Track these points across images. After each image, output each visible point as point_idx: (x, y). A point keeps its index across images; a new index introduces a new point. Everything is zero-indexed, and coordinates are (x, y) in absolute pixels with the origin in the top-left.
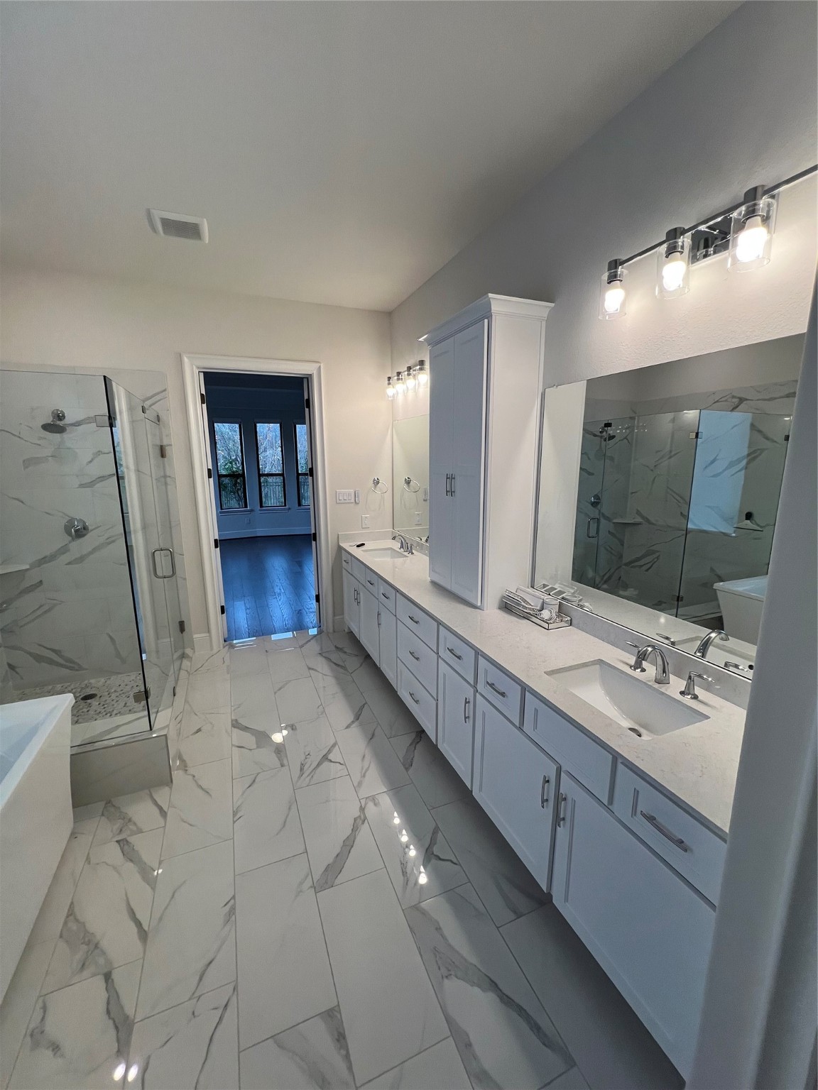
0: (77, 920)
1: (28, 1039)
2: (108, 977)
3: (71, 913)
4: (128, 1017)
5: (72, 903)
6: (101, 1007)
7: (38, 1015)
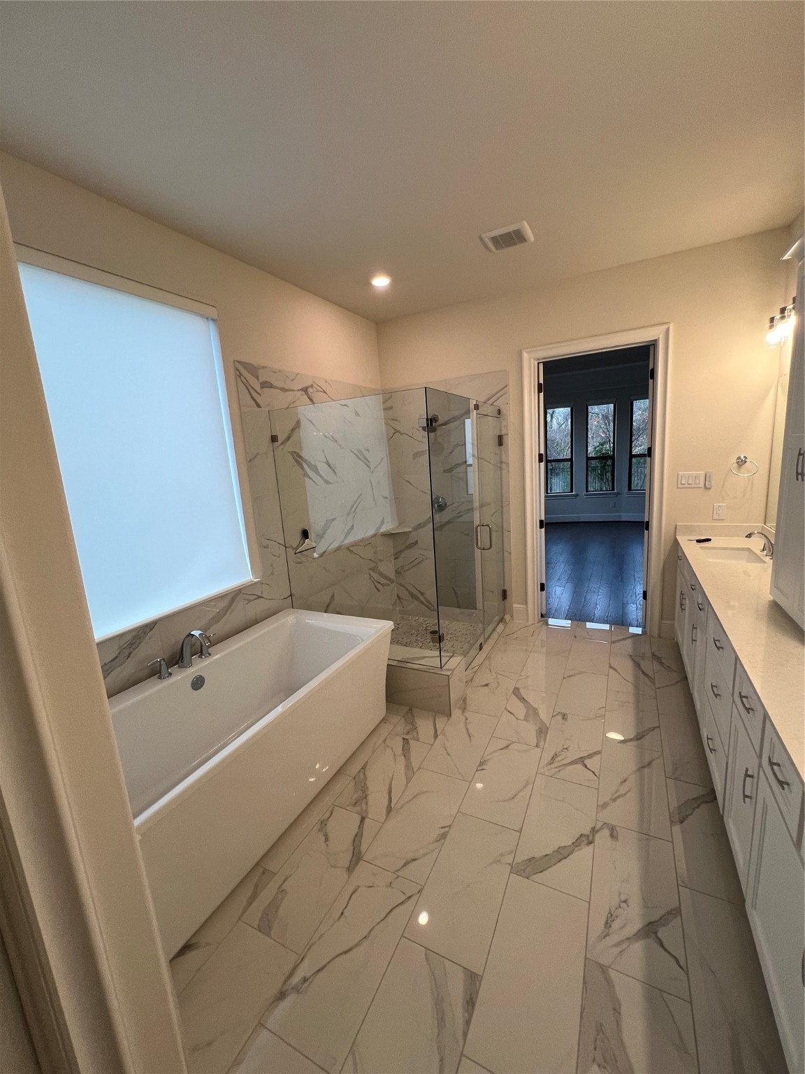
0: (365, 774)
1: (319, 823)
2: (363, 819)
3: (364, 768)
4: (361, 853)
5: (367, 762)
6: (353, 834)
7: (328, 814)
